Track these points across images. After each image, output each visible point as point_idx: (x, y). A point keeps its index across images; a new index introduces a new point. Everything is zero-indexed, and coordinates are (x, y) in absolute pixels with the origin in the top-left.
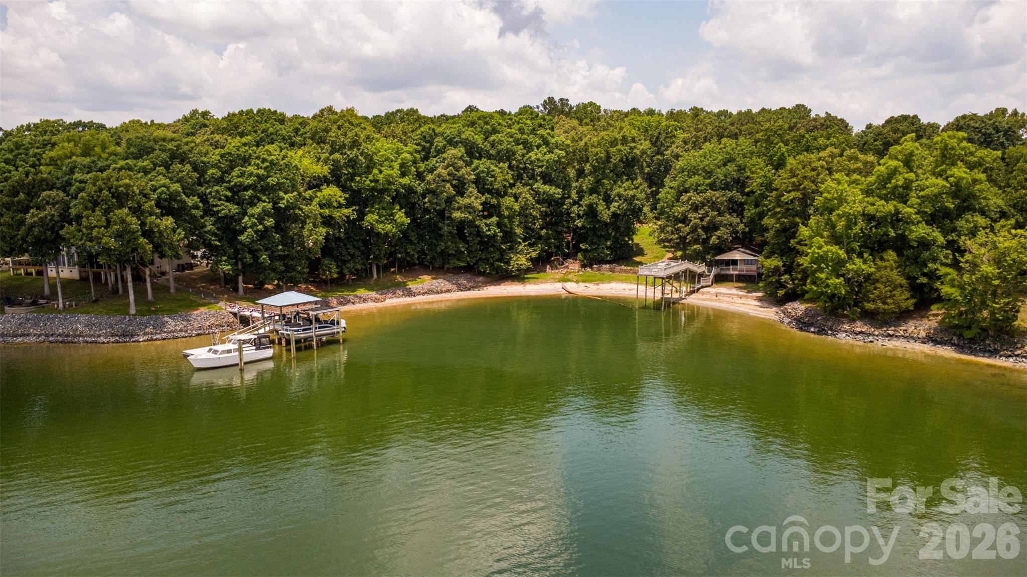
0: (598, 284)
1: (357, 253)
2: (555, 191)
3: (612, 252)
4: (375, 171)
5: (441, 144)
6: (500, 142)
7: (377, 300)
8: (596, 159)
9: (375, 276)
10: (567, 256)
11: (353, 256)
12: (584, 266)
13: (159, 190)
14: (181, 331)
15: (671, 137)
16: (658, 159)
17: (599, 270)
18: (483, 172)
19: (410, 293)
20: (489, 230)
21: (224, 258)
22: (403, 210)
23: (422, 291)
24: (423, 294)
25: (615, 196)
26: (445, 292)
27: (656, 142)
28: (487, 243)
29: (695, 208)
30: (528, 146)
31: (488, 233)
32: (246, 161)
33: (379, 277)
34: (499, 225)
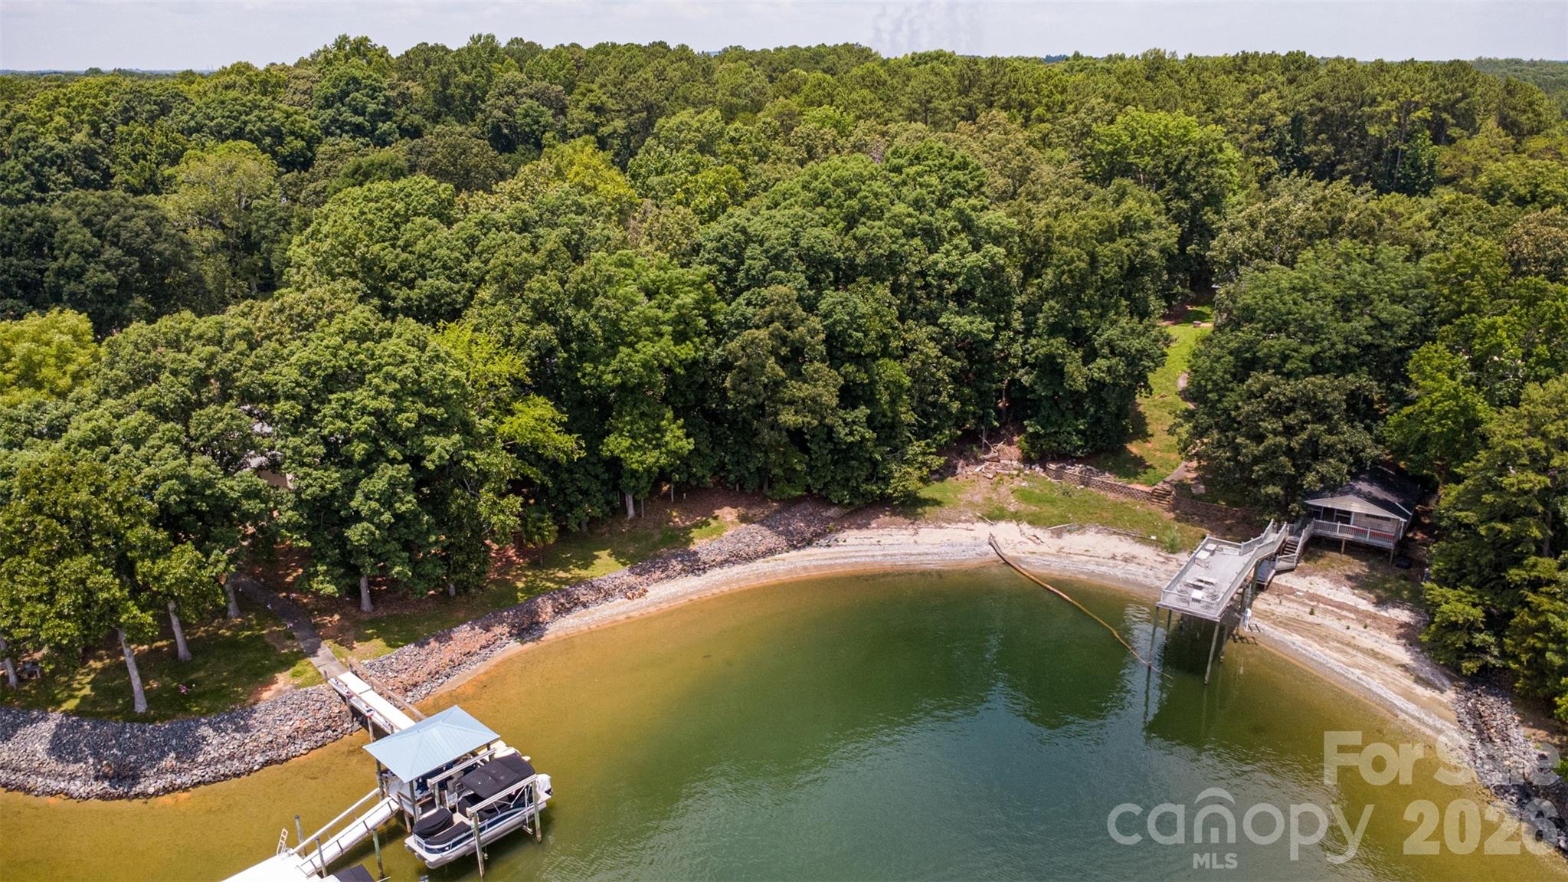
0: (1059, 534)
1: (595, 486)
2: (979, 325)
3: (1087, 442)
4: (624, 350)
5: (758, 265)
6: (875, 239)
7: (630, 592)
8: (1070, 271)
9: (631, 512)
10: (995, 436)
11: (585, 493)
12: (1027, 460)
13: (162, 489)
14: (231, 757)
15: (1209, 164)
16: (1179, 207)
17: (1059, 475)
18: (840, 322)
19: (695, 566)
20: (851, 433)
21: (321, 568)
22: (681, 422)
23: (719, 558)
24: (721, 564)
25: (1102, 346)
26: (764, 555)
27: (1179, 170)
28: (845, 454)
29: (1278, 410)
30: (932, 237)
31: (850, 439)
32: (353, 376)
33: (638, 515)
34: (870, 422)
